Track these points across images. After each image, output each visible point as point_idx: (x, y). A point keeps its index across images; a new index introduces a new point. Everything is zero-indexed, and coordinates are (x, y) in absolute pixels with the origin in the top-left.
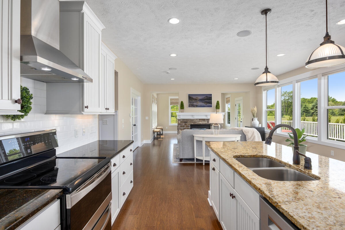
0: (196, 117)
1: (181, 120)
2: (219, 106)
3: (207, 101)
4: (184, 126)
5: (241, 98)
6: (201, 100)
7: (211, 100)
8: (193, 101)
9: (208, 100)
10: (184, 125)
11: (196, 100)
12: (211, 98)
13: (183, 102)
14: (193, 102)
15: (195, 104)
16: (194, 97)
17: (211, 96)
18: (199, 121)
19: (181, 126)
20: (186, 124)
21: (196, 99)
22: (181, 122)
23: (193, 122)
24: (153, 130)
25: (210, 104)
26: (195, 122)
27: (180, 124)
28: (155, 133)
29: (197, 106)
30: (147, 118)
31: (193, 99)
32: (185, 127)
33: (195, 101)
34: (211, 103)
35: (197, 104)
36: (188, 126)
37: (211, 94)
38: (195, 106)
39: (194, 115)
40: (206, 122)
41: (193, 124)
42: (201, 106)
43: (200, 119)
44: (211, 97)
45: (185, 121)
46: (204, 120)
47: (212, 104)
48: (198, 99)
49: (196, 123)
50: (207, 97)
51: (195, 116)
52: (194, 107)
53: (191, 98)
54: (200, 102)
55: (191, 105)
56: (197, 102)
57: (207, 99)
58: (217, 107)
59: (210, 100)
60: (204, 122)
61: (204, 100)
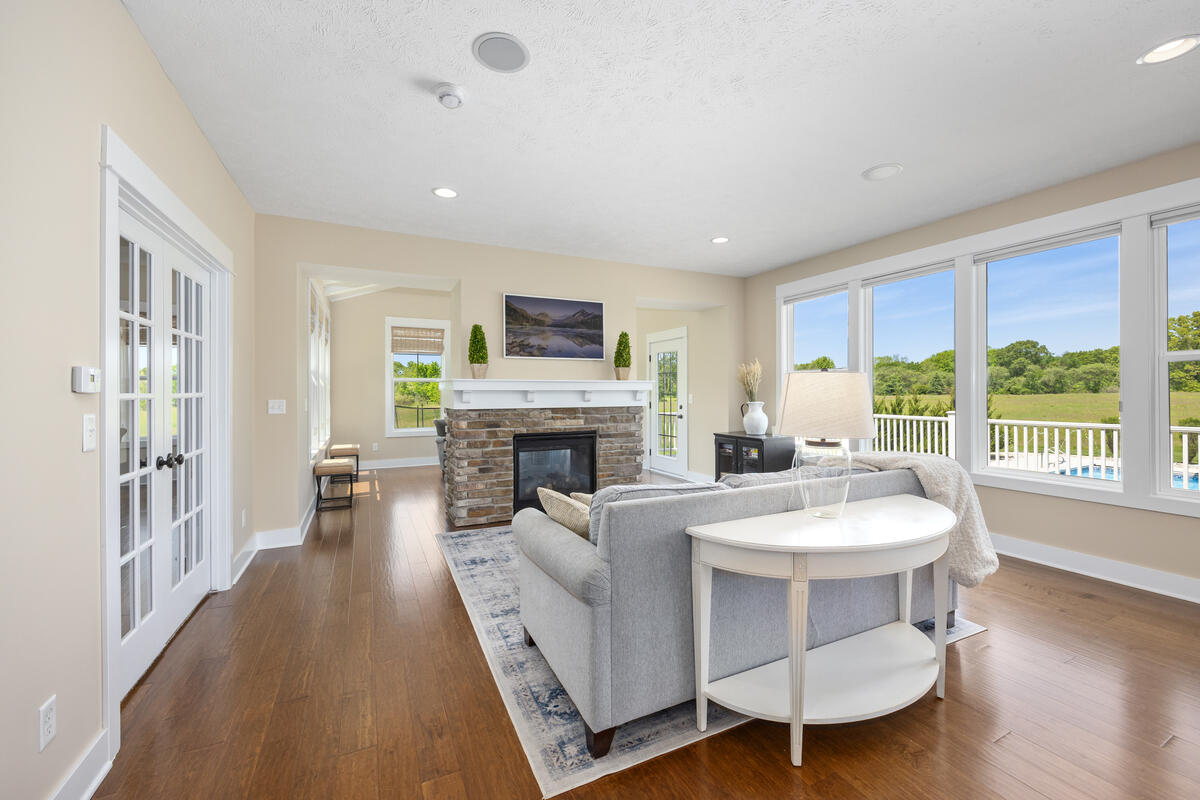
0: (539, 402)
1: (473, 414)
2: (629, 353)
3: (585, 330)
4: (484, 444)
5: (682, 331)
6: (560, 326)
7: (600, 327)
8: (528, 327)
9: (588, 328)
10: (484, 437)
11: (538, 322)
12: (600, 317)
13: (483, 329)
14: (528, 334)
15: (534, 341)
16: (531, 311)
17: (596, 313)
18: (553, 418)
19: (470, 445)
20: (494, 434)
21: (540, 318)
22: (469, 425)
23: (524, 424)
24: (312, 462)
25: (596, 347)
26: (536, 424)
27: (467, 433)
28: (325, 481)
29: (543, 352)
30: (277, 407)
31: (526, 318)
32: (490, 448)
33: (536, 327)
34: (598, 340)
35: (543, 344)
36: (505, 444)
37: (601, 305)
38: (535, 352)
39: (533, 392)
40: (582, 422)
41: (524, 431)
42: (560, 351)
43: (554, 410)
44: (596, 317)
45: (492, 419)
46: (571, 412)
47: (601, 344)
48: (548, 321)
49: (540, 429)
50: (583, 313)
51: (536, 397)
52: (531, 354)
53: (517, 311)
54: (555, 333)
55: (517, 347)
56: (544, 332)
57: (583, 324)
58: (622, 358)
59: (595, 328)
60: (574, 422)
61: (572, 327)
